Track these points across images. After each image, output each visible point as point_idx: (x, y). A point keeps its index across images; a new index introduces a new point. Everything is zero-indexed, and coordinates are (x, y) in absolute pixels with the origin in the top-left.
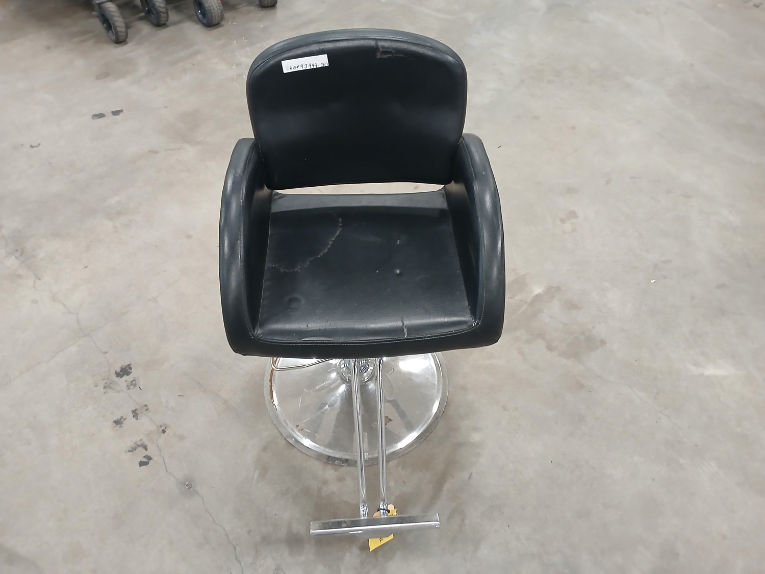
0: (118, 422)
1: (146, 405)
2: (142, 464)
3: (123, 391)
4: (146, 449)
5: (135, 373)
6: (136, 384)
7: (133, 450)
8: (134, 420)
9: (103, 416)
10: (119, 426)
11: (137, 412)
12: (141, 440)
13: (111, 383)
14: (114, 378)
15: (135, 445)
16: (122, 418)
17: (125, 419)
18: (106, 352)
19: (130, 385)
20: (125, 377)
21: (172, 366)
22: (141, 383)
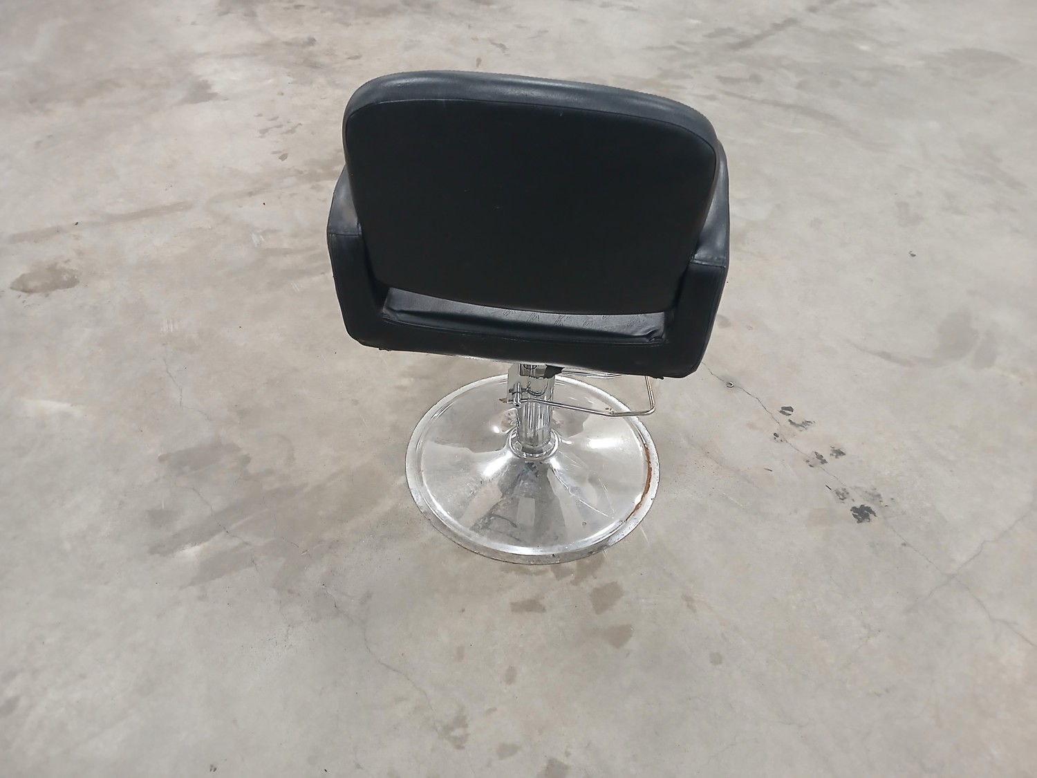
0: (839, 453)
1: (811, 466)
2: (791, 409)
3: (851, 488)
4: (790, 421)
5: (845, 509)
6: (838, 493)
7: (806, 424)
8: (820, 453)
9: (861, 461)
10: (835, 449)
11: (819, 461)
12: (801, 431)
13: (873, 500)
14: (873, 508)
15: (807, 427)
16: (836, 457)
17: (831, 455)
18: (904, 545)
19: (845, 494)
20: (858, 505)
21: (796, 511)
22: (831, 496)
